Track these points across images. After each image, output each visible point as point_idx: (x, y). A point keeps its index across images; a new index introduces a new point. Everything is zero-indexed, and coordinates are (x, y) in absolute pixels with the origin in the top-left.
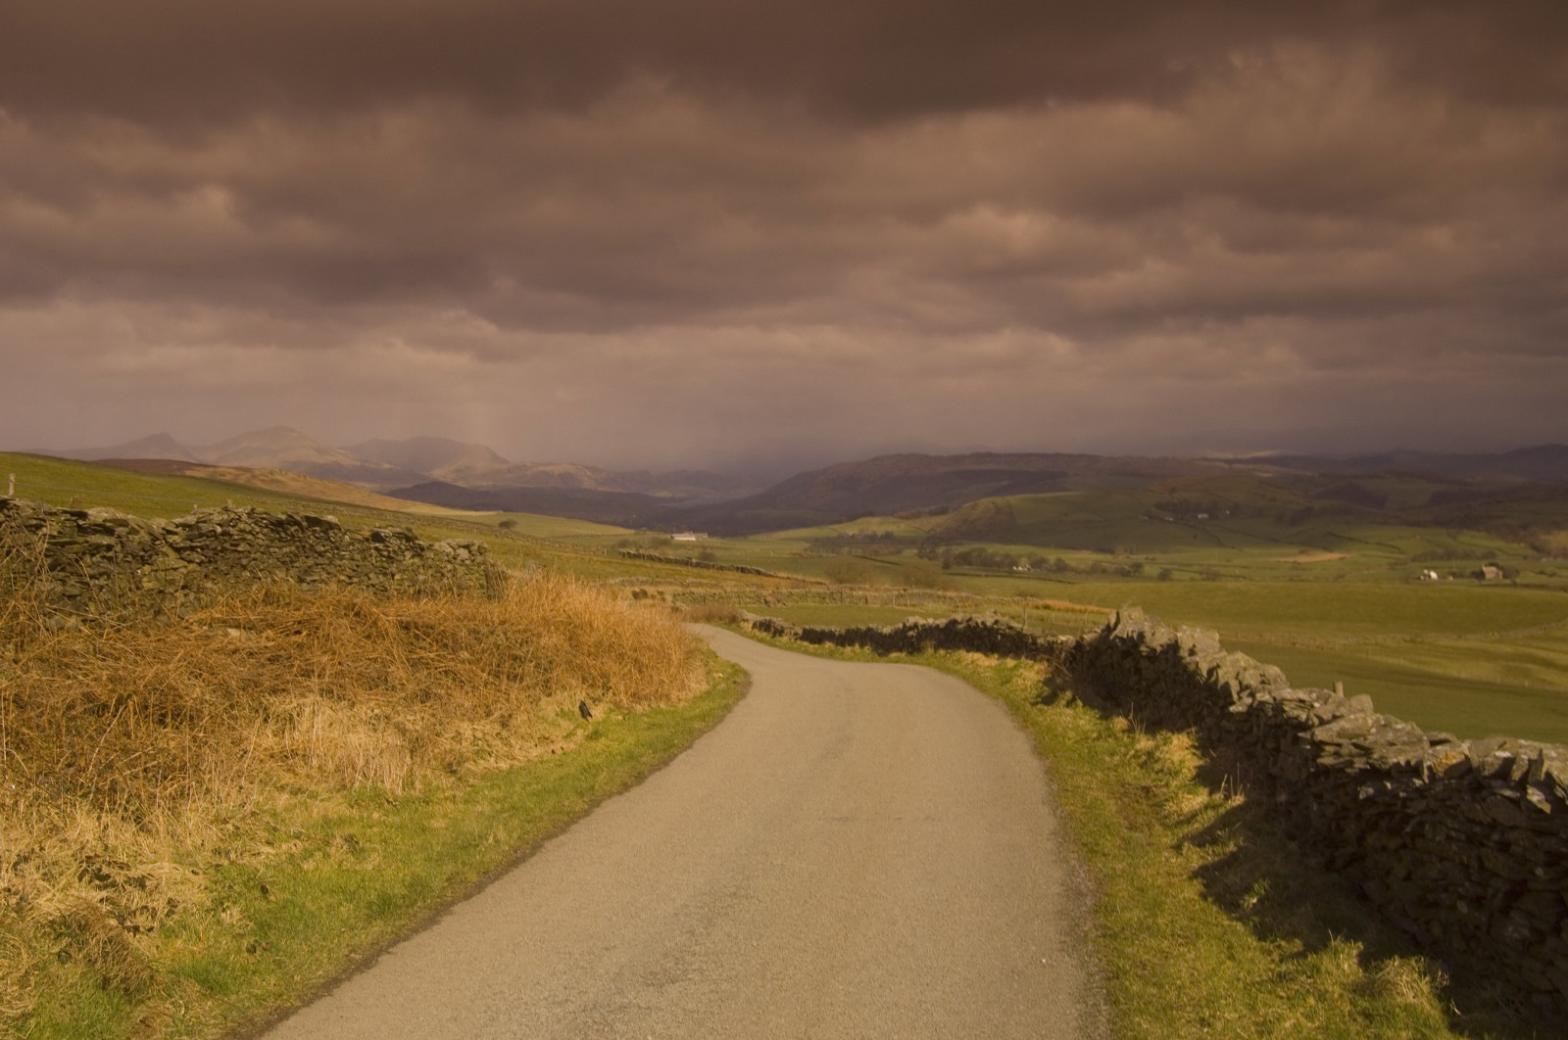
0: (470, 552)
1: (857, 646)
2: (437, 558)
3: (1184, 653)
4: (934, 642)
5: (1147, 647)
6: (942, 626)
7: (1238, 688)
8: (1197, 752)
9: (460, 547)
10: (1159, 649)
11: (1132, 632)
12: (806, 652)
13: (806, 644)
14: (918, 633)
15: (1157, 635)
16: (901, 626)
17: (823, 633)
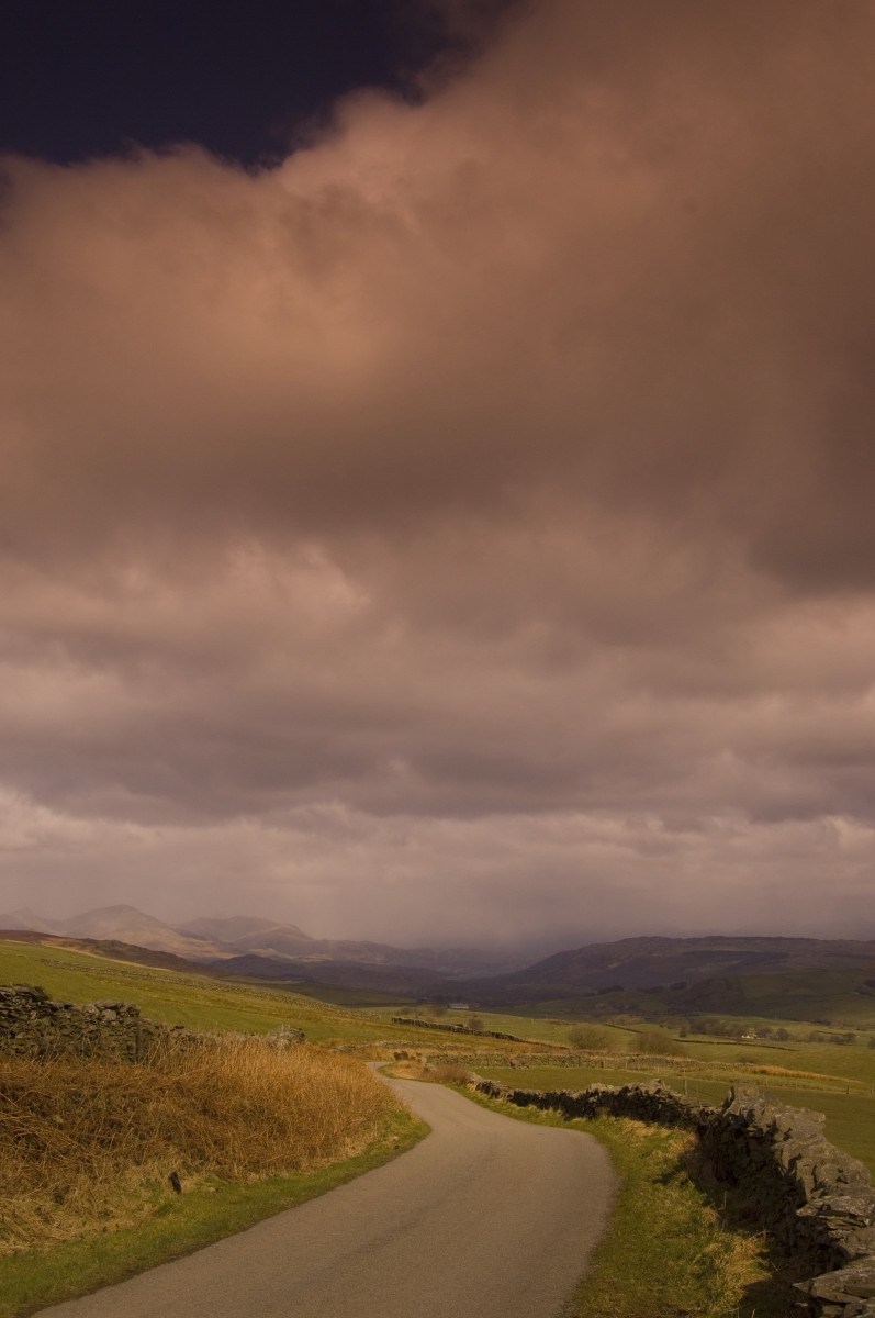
0: (118, 1013)
1: (551, 1110)
2: (76, 1018)
3: (779, 1137)
4: (609, 1109)
5: (755, 1127)
6: (616, 1094)
7: (812, 1186)
8: (764, 1262)
9: (107, 1008)
10: (765, 1130)
11: (744, 1109)
12: (510, 1115)
13: (514, 1105)
14: (599, 1100)
15: (767, 1113)
16: (585, 1092)
17: (529, 1096)
